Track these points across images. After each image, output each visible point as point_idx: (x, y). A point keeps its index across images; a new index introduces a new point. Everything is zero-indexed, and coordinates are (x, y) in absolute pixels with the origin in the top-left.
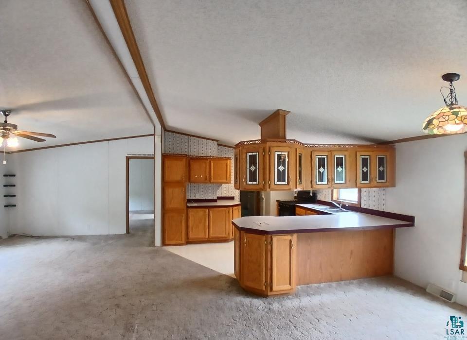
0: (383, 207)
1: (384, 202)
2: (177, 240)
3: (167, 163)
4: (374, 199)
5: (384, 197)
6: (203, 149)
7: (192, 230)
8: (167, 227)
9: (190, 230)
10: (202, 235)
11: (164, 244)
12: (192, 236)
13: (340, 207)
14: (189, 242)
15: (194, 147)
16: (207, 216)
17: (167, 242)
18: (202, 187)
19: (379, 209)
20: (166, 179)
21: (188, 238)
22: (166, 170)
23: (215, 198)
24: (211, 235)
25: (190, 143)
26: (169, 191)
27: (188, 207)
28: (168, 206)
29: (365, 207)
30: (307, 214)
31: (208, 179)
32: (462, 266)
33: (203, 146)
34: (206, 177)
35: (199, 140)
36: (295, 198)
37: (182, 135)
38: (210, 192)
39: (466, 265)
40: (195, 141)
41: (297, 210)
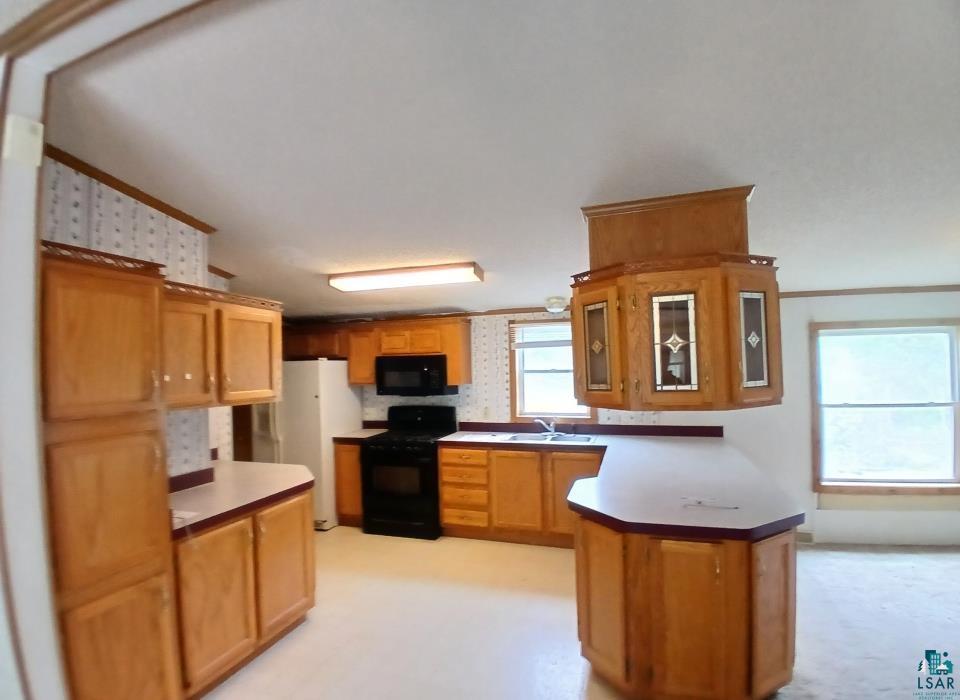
12: (202, 667)
23: (207, 464)
24: (268, 623)
25: (96, 211)
29: (609, 422)
30: (494, 460)
31: (213, 389)
32: (817, 486)
33: (152, 238)
34: (206, 377)
35: (135, 211)
36: (367, 425)
37: (61, 166)
38: (186, 441)
39: (824, 483)
40: (118, 207)
41: (446, 455)
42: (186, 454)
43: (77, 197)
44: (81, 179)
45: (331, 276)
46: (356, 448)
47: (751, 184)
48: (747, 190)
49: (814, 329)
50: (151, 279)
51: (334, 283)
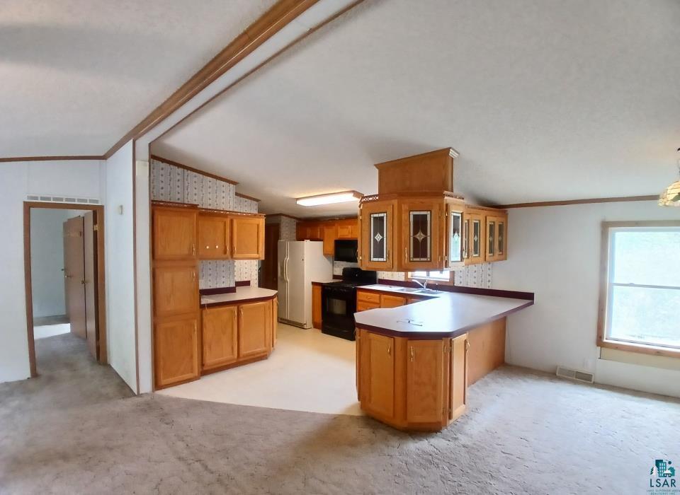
0: (489, 284)
1: (489, 278)
2: (183, 373)
3: (161, 220)
4: (475, 274)
5: (489, 272)
6: (210, 196)
7: (210, 348)
8: (162, 352)
9: (206, 348)
10: (227, 355)
11: (157, 385)
12: (210, 360)
13: (425, 287)
14: (205, 372)
15: (195, 191)
16: (236, 318)
17: (163, 382)
18: (210, 266)
19: (483, 287)
20: (159, 252)
21: (203, 365)
22: (159, 234)
23: (233, 285)
24: (244, 352)
25: (186, 182)
26: (166, 278)
27: (203, 307)
28: (165, 307)
29: (461, 285)
30: (383, 300)
31: (228, 252)
32: (600, 342)
33: (210, 190)
34: (226, 247)
35: (202, 180)
36: (335, 277)
37: (172, 166)
38: (223, 274)
39: (605, 340)
40: (195, 179)
41: (360, 295)
42: (223, 280)
43: (179, 177)
44: (180, 170)
45: (298, 199)
46: (320, 288)
47: (448, 146)
48: (448, 149)
49: (605, 226)
50: (194, 210)
51: (298, 202)
